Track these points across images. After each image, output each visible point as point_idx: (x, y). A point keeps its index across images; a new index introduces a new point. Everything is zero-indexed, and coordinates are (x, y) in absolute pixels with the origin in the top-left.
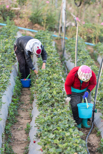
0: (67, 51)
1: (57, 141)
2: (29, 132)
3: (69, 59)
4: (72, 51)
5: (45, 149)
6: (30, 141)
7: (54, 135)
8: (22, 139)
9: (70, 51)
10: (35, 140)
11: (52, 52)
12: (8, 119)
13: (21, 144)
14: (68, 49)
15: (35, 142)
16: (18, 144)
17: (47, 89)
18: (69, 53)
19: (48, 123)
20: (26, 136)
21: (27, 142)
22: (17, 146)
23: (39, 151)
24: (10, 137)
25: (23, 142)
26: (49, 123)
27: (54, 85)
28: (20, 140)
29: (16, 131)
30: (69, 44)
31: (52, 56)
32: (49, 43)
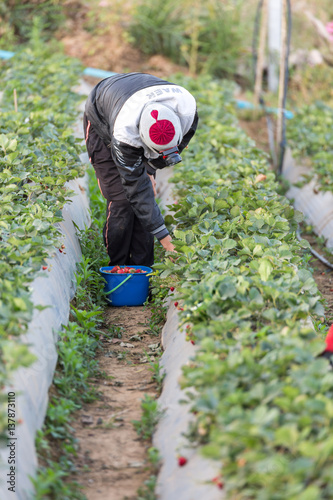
0: (296, 151)
1: (287, 435)
2: (155, 431)
3: (308, 180)
4: (317, 151)
5: (233, 473)
6: (161, 465)
7: (274, 414)
8: (124, 460)
9: (310, 151)
10: (185, 453)
11: (234, 144)
12: (57, 382)
13: (120, 478)
14: (302, 145)
15: (183, 462)
16: (105, 480)
17: (229, 265)
18: (308, 161)
19: (239, 375)
20: (142, 450)
21: (148, 472)
22: (103, 489)
23: (208, 486)
24: (69, 451)
25: (128, 472)
26: (246, 380)
27: (258, 249)
28: (116, 464)
29: (93, 432)
30: (307, 126)
31: (234, 157)
32: (220, 117)
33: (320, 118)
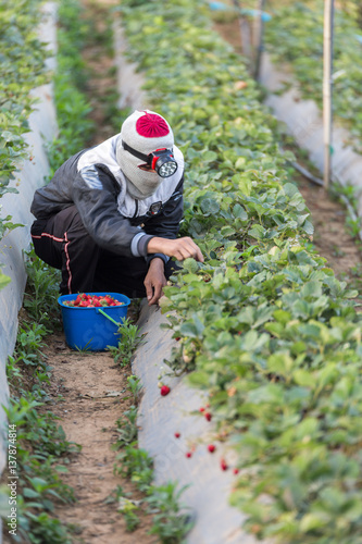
0: (275, 57)
1: (282, 362)
2: (133, 358)
3: (288, 86)
4: (297, 57)
5: (223, 403)
6: (141, 395)
7: (265, 338)
8: (101, 389)
9: (290, 56)
10: (168, 382)
11: (210, 48)
12: (26, 305)
13: (97, 409)
14: (282, 50)
15: (165, 392)
16: (81, 410)
17: (209, 180)
18: (287, 66)
19: (226, 298)
20: (119, 378)
21: (127, 402)
22: (80, 420)
23: (195, 417)
24: (43, 380)
25: (105, 402)
26: (232, 302)
27: (240, 162)
28: (92, 394)
29: (67, 359)
30: (287, 29)
31: (211, 63)
33: (300, 21)
